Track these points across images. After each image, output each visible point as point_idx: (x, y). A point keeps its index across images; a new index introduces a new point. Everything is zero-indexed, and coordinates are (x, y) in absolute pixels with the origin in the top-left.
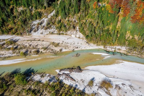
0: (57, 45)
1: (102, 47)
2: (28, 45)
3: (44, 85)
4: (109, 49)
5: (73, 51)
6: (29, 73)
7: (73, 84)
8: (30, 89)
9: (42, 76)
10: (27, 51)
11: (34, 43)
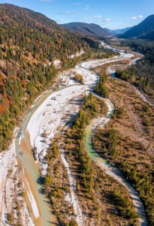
0: (10, 171)
1: (14, 140)
2: (12, 198)
3: (49, 165)
4: (16, 136)
5: (17, 157)
6: (42, 180)
7: (45, 150)
8: (54, 173)
9: (43, 169)
10: (20, 195)
11: (9, 193)
